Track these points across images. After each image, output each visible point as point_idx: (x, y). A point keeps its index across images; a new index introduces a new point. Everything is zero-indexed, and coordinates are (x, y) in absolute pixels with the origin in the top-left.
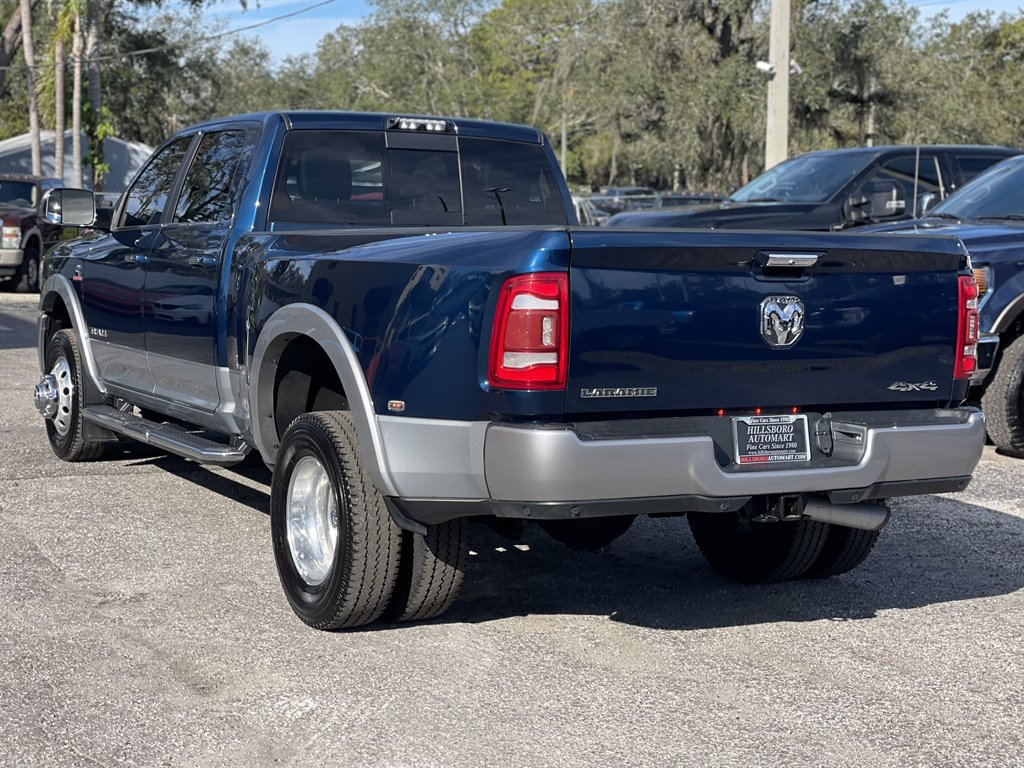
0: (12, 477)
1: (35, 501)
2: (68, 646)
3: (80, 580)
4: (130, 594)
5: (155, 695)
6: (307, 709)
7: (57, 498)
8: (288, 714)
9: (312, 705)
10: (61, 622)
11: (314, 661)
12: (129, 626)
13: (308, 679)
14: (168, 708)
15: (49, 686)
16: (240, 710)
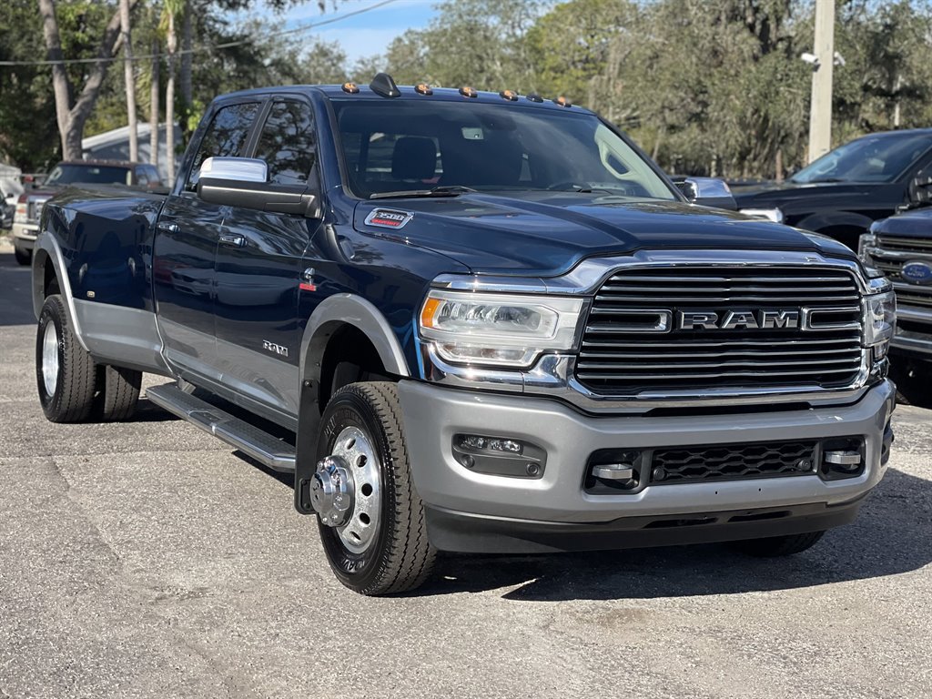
0: (83, 452)
1: (103, 479)
2: (116, 653)
3: (138, 571)
4: (189, 588)
10: (112, 623)
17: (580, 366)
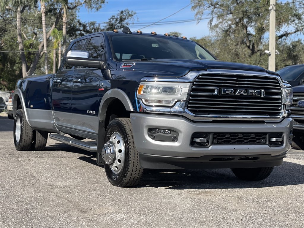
0: (28, 158)
1: (35, 163)
2: (37, 198)
3: (45, 182)
4: (62, 186)
5: (66, 212)
6: (122, 218)
7: (42, 162)
8: (115, 219)
9: (123, 216)
10: (36, 192)
11: (125, 204)
12: (60, 194)
13: (122, 209)
14: (70, 216)
15: (28, 209)
16: (97, 217)
17: (189, 105)
